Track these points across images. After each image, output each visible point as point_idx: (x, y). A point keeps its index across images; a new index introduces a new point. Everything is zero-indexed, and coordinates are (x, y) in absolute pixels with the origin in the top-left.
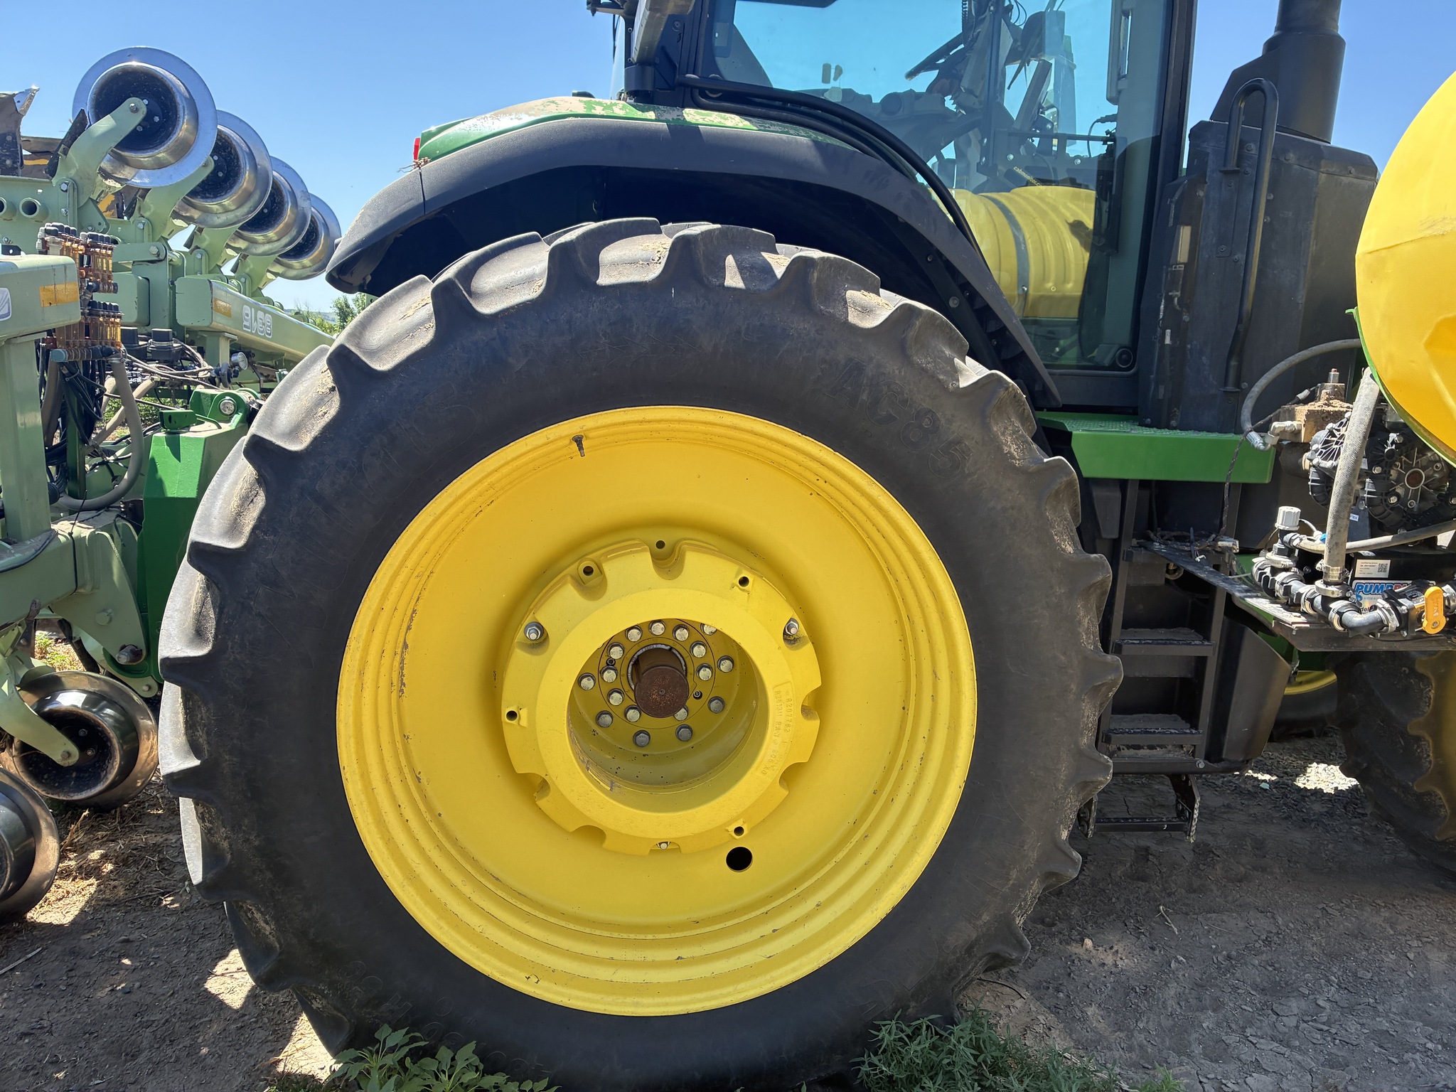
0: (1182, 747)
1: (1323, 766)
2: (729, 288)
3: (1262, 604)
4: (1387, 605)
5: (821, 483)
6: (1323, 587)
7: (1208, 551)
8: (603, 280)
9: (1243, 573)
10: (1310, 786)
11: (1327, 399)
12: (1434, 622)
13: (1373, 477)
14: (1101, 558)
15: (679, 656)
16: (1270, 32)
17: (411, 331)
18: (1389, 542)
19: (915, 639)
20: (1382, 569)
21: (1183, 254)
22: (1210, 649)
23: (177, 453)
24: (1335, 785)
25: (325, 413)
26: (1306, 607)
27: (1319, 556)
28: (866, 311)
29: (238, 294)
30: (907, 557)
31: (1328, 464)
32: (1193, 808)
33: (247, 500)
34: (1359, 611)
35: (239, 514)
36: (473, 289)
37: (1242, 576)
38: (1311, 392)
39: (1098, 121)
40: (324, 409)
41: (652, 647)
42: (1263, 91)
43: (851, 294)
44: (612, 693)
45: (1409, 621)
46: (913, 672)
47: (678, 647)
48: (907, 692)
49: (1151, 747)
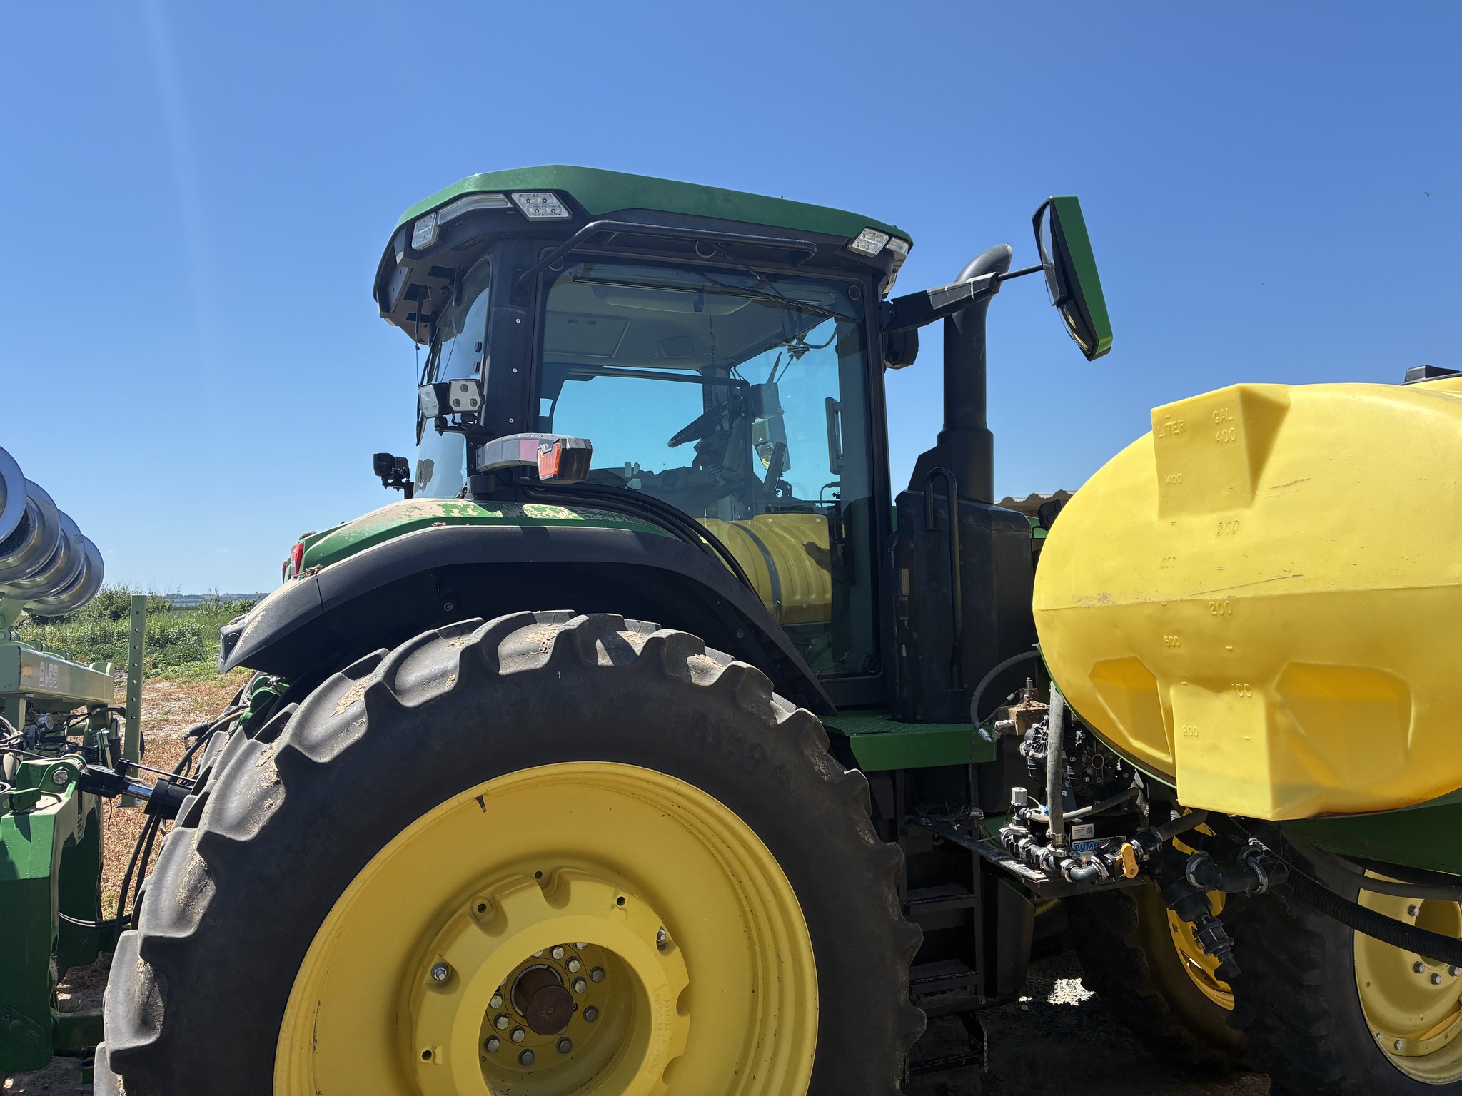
0: (966, 988)
1: (1065, 981)
2: (603, 667)
3: (1012, 865)
4: (1098, 861)
5: (675, 808)
6: (1053, 850)
7: (962, 820)
8: (503, 671)
9: (991, 836)
10: (1060, 1002)
11: (1028, 702)
12: (1130, 870)
13: (1071, 764)
14: (895, 845)
15: (555, 973)
16: (940, 428)
17: (347, 725)
18: (1089, 812)
19: (759, 930)
20: (1089, 830)
21: (906, 589)
22: (973, 901)
23: (27, 834)
24: (1078, 997)
25: (272, 805)
26: (1044, 866)
27: (1045, 825)
28: (704, 671)
29: (64, 661)
30: (750, 862)
31: (1041, 755)
32: (983, 1042)
33: (195, 891)
34: (1081, 867)
35: (188, 904)
36: (397, 687)
37: (990, 838)
38: (1016, 694)
39: (826, 486)
40: (270, 801)
41: (531, 969)
42: (944, 475)
43: (692, 660)
44: (499, 1018)
45: (1115, 869)
46: (759, 958)
47: (555, 965)
48: (755, 976)
49: (943, 992)
